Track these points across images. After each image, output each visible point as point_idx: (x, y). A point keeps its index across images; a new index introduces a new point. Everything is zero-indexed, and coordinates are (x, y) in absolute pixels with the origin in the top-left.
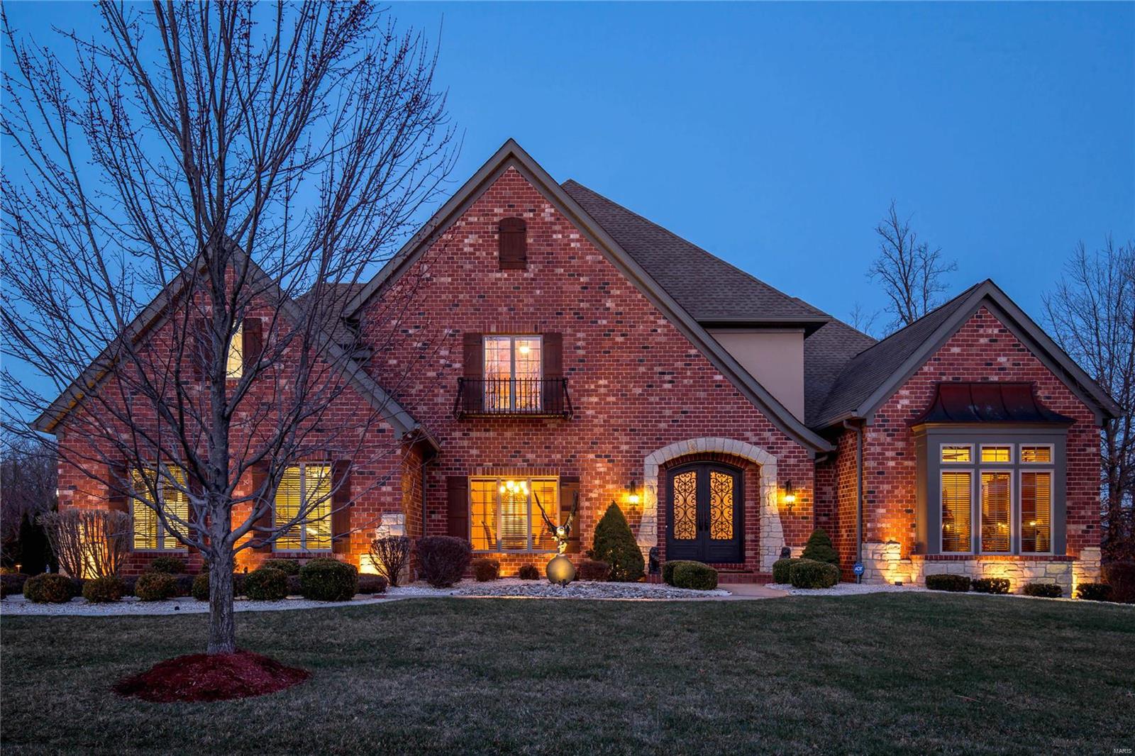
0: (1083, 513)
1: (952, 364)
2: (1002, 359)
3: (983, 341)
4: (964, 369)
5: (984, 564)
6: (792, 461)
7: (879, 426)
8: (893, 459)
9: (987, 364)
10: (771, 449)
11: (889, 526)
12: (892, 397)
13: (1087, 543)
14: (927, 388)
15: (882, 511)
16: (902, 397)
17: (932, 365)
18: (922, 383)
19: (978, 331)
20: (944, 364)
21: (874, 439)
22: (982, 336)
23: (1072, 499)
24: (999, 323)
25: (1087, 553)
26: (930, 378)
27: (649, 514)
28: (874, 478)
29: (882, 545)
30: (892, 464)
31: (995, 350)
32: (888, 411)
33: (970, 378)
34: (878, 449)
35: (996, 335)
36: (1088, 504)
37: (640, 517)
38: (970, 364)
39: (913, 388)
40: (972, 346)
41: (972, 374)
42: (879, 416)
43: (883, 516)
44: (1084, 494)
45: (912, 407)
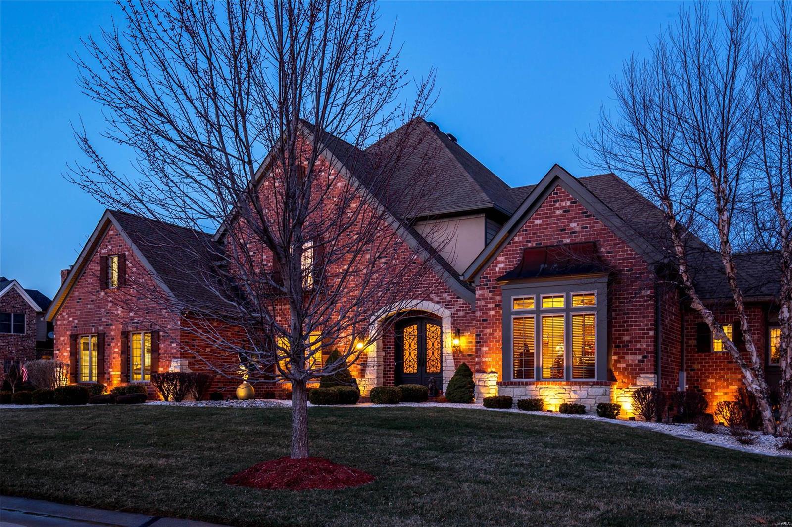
0: (638, 345)
1: (535, 233)
2: (573, 225)
3: (558, 212)
4: (544, 236)
5: (540, 388)
6: (461, 314)
7: (484, 285)
8: (493, 309)
9: (562, 230)
10: (448, 306)
11: (490, 360)
12: (493, 263)
13: (643, 371)
14: (517, 254)
15: (485, 349)
16: (499, 262)
17: (521, 235)
18: (514, 250)
19: (555, 205)
20: (530, 234)
21: (481, 295)
22: (558, 208)
23: (630, 334)
24: (571, 196)
25: (642, 379)
26: (520, 246)
27: (371, 355)
28: (480, 324)
29: (485, 374)
30: (492, 313)
31: (568, 219)
32: (490, 274)
33: (549, 242)
34: (483, 303)
35: (569, 207)
36: (643, 338)
37: (367, 358)
38: (549, 232)
39: (507, 255)
40: (551, 217)
41: (550, 239)
42: (484, 278)
43: (486, 353)
44: (640, 330)
45: (506, 269)
